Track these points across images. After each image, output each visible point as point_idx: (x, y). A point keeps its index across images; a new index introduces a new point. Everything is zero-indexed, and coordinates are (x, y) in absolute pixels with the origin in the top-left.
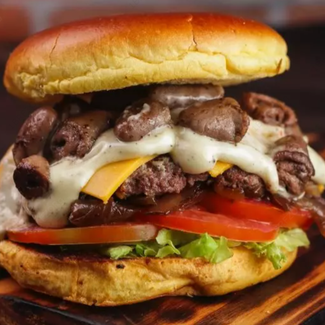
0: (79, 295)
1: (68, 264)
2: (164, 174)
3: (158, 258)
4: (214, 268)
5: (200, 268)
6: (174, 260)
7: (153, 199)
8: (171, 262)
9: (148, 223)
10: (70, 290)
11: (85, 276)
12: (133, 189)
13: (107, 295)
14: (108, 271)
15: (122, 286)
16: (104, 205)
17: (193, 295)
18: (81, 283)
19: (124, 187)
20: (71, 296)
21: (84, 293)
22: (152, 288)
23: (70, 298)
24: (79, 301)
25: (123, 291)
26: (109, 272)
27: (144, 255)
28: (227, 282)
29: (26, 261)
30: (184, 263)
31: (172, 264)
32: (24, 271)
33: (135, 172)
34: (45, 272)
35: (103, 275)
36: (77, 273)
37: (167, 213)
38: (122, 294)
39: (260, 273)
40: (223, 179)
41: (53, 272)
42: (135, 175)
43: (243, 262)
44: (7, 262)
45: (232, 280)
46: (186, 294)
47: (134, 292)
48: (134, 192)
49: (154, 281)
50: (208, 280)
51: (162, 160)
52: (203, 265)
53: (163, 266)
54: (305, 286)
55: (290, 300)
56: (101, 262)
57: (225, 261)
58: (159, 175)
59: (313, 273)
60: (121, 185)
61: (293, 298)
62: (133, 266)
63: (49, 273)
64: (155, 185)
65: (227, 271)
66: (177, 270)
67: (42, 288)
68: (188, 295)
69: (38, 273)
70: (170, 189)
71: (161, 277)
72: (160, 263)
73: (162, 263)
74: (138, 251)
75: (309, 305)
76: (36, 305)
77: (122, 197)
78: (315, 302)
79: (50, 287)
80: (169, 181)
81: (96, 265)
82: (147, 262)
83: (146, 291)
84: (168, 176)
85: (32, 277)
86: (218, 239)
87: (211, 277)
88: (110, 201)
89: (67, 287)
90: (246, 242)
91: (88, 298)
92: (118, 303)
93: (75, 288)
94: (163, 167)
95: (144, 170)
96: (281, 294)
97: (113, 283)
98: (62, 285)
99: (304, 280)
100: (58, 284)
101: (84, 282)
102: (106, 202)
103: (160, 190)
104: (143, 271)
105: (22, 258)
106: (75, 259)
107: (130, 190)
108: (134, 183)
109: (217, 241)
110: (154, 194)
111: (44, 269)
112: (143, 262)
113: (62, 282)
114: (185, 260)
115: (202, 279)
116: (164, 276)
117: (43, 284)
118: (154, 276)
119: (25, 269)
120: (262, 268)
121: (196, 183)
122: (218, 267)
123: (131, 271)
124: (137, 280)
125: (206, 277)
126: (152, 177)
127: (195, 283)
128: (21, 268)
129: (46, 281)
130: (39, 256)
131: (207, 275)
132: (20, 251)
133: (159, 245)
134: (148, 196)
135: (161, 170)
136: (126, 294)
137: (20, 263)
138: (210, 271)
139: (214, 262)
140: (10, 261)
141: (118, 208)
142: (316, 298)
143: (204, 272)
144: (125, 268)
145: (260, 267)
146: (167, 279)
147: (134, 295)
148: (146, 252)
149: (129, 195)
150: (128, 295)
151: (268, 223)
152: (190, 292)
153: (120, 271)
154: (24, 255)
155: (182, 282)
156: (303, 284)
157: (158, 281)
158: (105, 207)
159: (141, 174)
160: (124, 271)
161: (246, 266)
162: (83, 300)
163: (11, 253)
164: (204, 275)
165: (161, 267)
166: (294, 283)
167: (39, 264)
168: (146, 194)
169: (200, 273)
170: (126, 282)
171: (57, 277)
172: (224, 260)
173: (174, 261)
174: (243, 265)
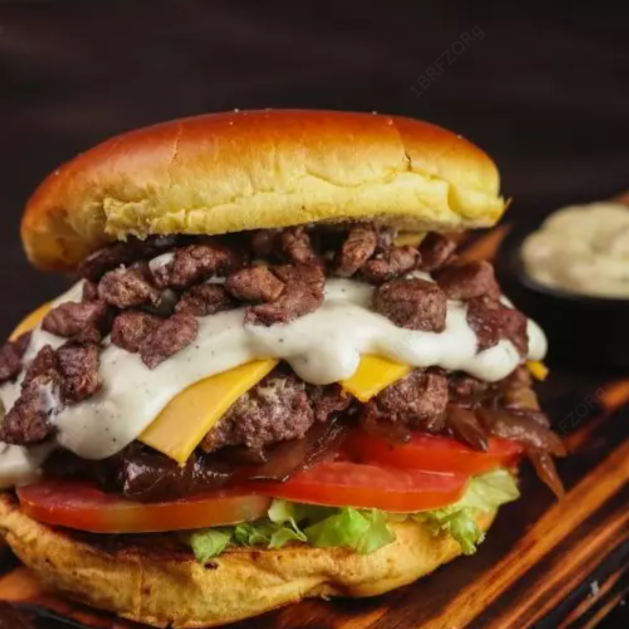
0: (145, 611)
1: (123, 562)
2: (278, 410)
3: (273, 549)
4: (364, 558)
5: (341, 562)
6: (298, 551)
7: (261, 453)
8: (294, 556)
9: (254, 492)
10: (130, 602)
11: (153, 581)
12: (227, 438)
13: (191, 611)
14: (191, 575)
15: (215, 596)
16: (180, 469)
17: (329, 596)
18: (146, 591)
19: (213, 436)
20: (132, 613)
21: (153, 607)
22: (263, 598)
23: (128, 616)
24: (145, 622)
25: (216, 604)
26: (194, 576)
27: (249, 544)
28: (386, 577)
29: (55, 553)
30: (316, 556)
31: (296, 560)
32: (51, 569)
33: (228, 410)
34: (87, 572)
35: (184, 580)
36: (139, 575)
37: (284, 479)
38: (216, 609)
39: (439, 555)
40: (375, 408)
41: (100, 573)
42: (229, 414)
43: (411, 543)
44: (23, 550)
45: (394, 574)
46: (319, 594)
47: (235, 605)
48: (228, 443)
49: (266, 587)
50: (353, 578)
51: (272, 385)
52: (346, 557)
53: (280, 563)
54: (512, 569)
55: (490, 601)
56: (179, 560)
57: (383, 548)
58: (268, 414)
59: (526, 540)
60: (207, 435)
61: (494, 597)
62: (232, 564)
63: (94, 574)
64: (263, 431)
65: (384, 560)
66: (304, 567)
67: (84, 596)
68: (323, 596)
69: (75, 574)
70: (289, 434)
71: (278, 580)
72: (275, 558)
73: (279, 558)
74: (239, 537)
75: (521, 610)
76: (74, 624)
77: (208, 450)
78: (530, 602)
79: (96, 596)
80: (285, 423)
81: (172, 564)
82: (255, 556)
83: (253, 603)
84: (283, 414)
85: (67, 579)
86: (370, 512)
87: (359, 573)
88: (190, 462)
89: (125, 597)
90: (415, 512)
91: (160, 616)
92: (210, 623)
93: (138, 599)
94: (276, 398)
95: (244, 403)
96: (473, 588)
97: (201, 592)
98: (117, 595)
99: (512, 556)
100: (110, 592)
101: (151, 591)
102: (183, 464)
103: (271, 438)
104: (248, 571)
105: (47, 547)
106: (135, 553)
107: (223, 440)
108: (228, 428)
109: (369, 515)
110: (262, 443)
111: (86, 567)
112: (247, 557)
113: (116, 589)
114: (318, 550)
115: (345, 576)
116: (284, 578)
117: (85, 591)
118: (267, 578)
119: (54, 566)
120: (443, 548)
121: (330, 416)
122: (372, 557)
123: (229, 572)
124: (240, 586)
125: (352, 574)
126: (258, 417)
127: (333, 581)
128: (47, 564)
129: (88, 587)
130: (76, 546)
131: (353, 571)
132: (43, 534)
133: (273, 523)
134: (252, 448)
135: (273, 403)
136: (221, 610)
137: (45, 554)
138: (358, 565)
139: (364, 552)
140: (28, 550)
141: (205, 473)
142: (531, 594)
143: (348, 567)
144: (219, 568)
145: (438, 548)
146: (287, 581)
147: (236, 610)
148: (251, 538)
149: (220, 446)
150: (225, 610)
151: (451, 475)
152: (326, 592)
153: (211, 573)
154: (50, 543)
155: (313, 582)
156: (510, 565)
157: (273, 585)
158: (182, 473)
159: (240, 412)
160: (216, 573)
161: (416, 549)
162: (151, 620)
163: (29, 538)
164: (348, 571)
165: (277, 563)
166: (494, 564)
167: (77, 559)
168: (249, 444)
169: (341, 568)
170: (222, 590)
171: (107, 581)
172: (380, 547)
173: (298, 555)
174: (411, 548)
